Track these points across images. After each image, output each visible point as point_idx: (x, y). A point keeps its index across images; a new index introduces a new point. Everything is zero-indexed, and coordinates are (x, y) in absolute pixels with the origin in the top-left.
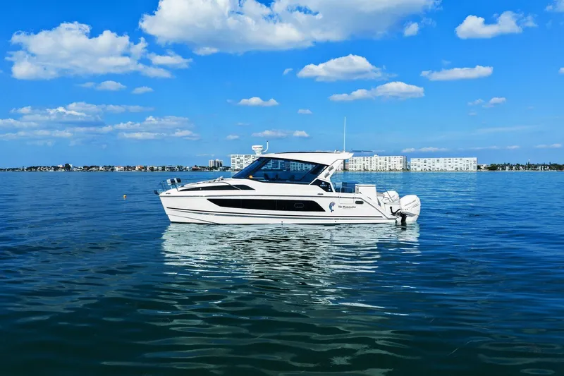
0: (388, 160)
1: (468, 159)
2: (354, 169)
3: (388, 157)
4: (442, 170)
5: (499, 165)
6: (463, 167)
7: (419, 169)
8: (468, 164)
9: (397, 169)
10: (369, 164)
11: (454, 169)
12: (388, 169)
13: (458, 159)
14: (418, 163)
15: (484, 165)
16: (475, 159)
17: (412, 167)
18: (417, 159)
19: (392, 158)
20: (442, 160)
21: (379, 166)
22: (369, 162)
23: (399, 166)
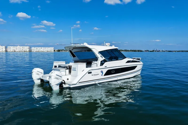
0: (23, 48)
1: (51, 48)
2: (10, 51)
3: (23, 47)
4: (43, 51)
5: (60, 50)
6: (50, 50)
7: (35, 51)
8: (51, 49)
9: (27, 51)
10: (16, 49)
11: (47, 51)
12: (23, 51)
13: (48, 48)
14: (34, 49)
15: (56, 50)
16: (53, 48)
17: (32, 50)
18: (34, 48)
19: (25, 47)
20: (43, 48)
21: (20, 50)
22: (16, 48)
23: (28, 50)
